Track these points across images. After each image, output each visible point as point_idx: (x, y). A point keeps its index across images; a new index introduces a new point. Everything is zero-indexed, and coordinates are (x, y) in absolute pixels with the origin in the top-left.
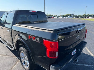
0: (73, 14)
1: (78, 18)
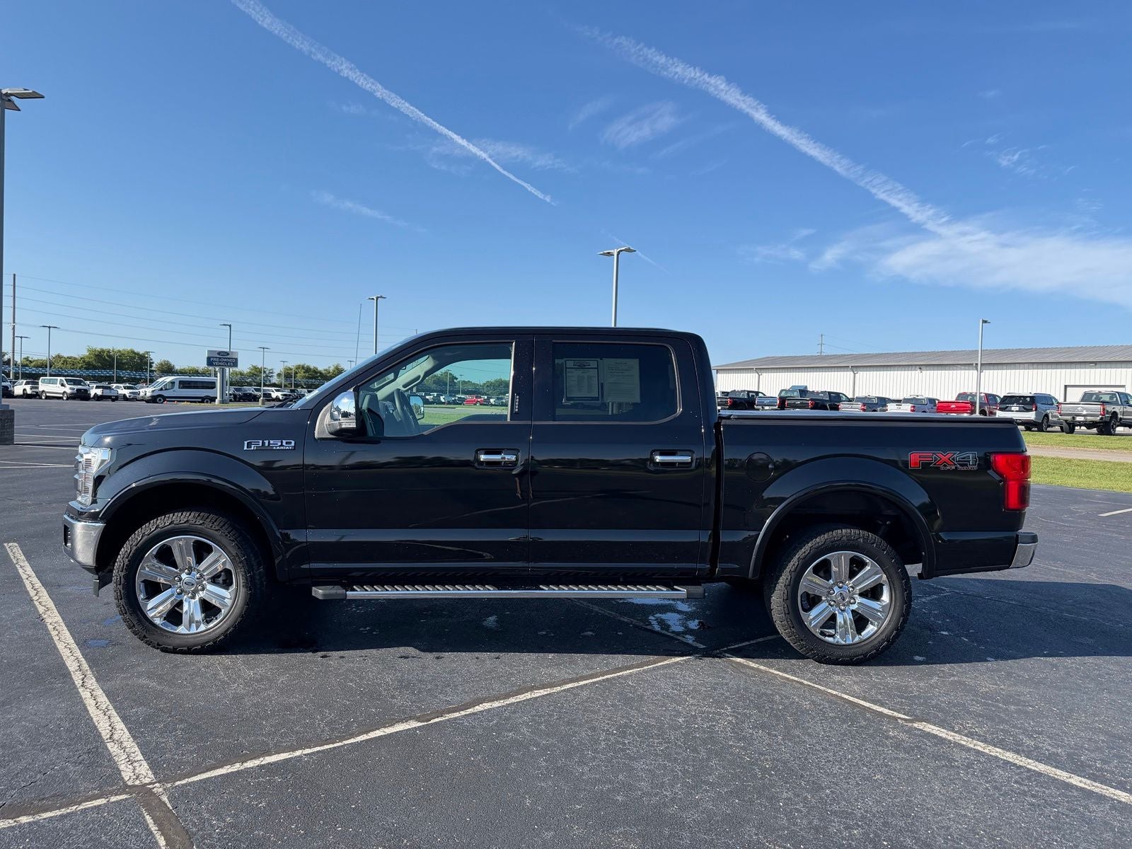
0: (226, 360)
1: (263, 400)
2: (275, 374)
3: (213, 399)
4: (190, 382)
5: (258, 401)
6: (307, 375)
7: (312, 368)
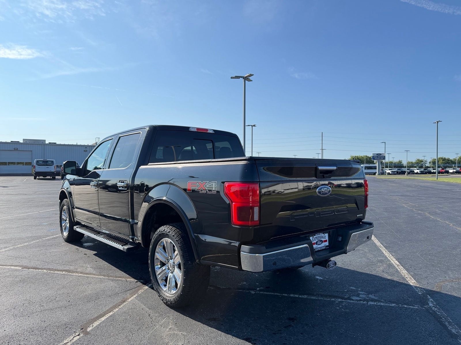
0: (380, 157)
1: (407, 173)
2: (428, 162)
3: (375, 174)
4: (370, 167)
5: (405, 174)
6: (444, 162)
7: (447, 158)
